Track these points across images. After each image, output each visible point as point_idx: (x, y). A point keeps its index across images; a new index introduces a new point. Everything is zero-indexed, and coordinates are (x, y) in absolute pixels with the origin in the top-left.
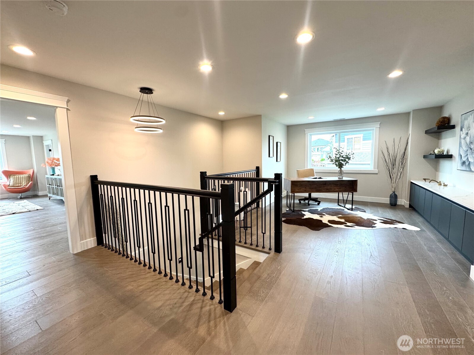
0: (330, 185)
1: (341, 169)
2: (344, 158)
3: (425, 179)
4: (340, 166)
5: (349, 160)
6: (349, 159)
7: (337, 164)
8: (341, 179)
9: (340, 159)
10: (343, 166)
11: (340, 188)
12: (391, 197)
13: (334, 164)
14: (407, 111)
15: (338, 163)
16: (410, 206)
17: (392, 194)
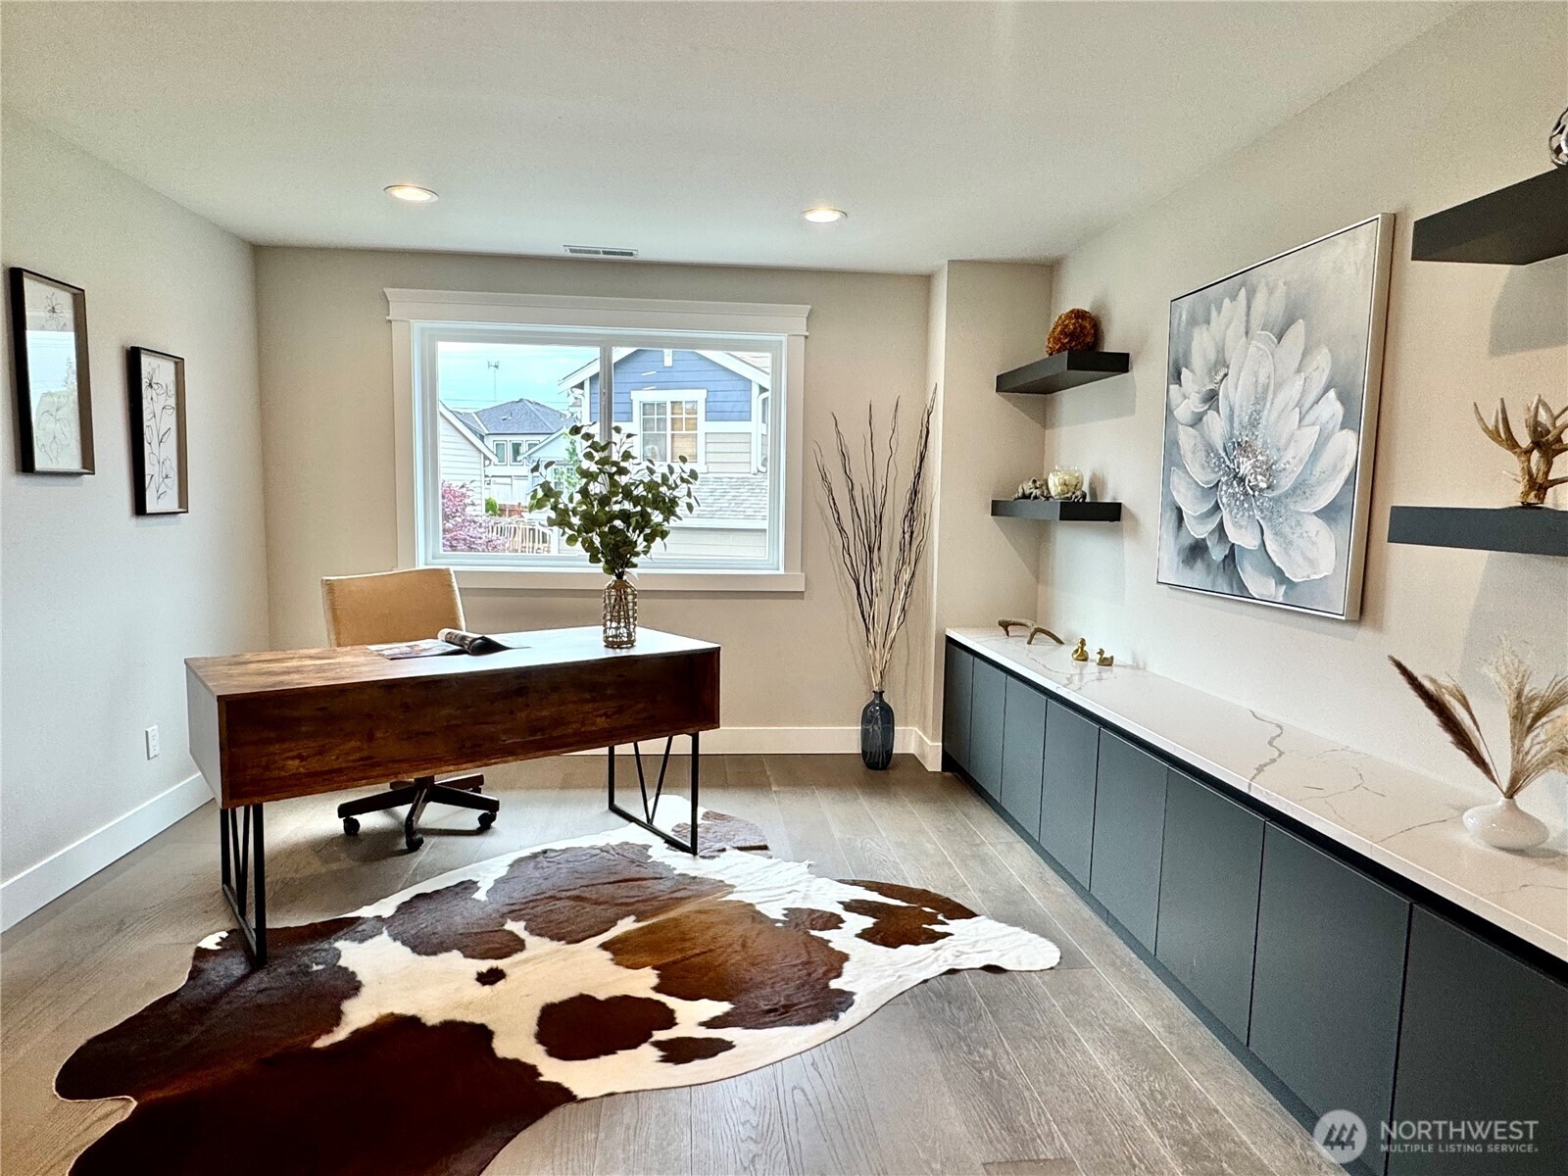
0: (555, 697)
1: (620, 576)
2: (636, 501)
3: (1005, 625)
4: (617, 555)
5: (666, 519)
6: (669, 508)
7: (597, 541)
8: (623, 653)
9: (616, 508)
10: (634, 560)
11: (620, 711)
12: (867, 718)
13: (579, 544)
14: (921, 265)
15: (601, 535)
16: (948, 761)
17: (872, 703)
